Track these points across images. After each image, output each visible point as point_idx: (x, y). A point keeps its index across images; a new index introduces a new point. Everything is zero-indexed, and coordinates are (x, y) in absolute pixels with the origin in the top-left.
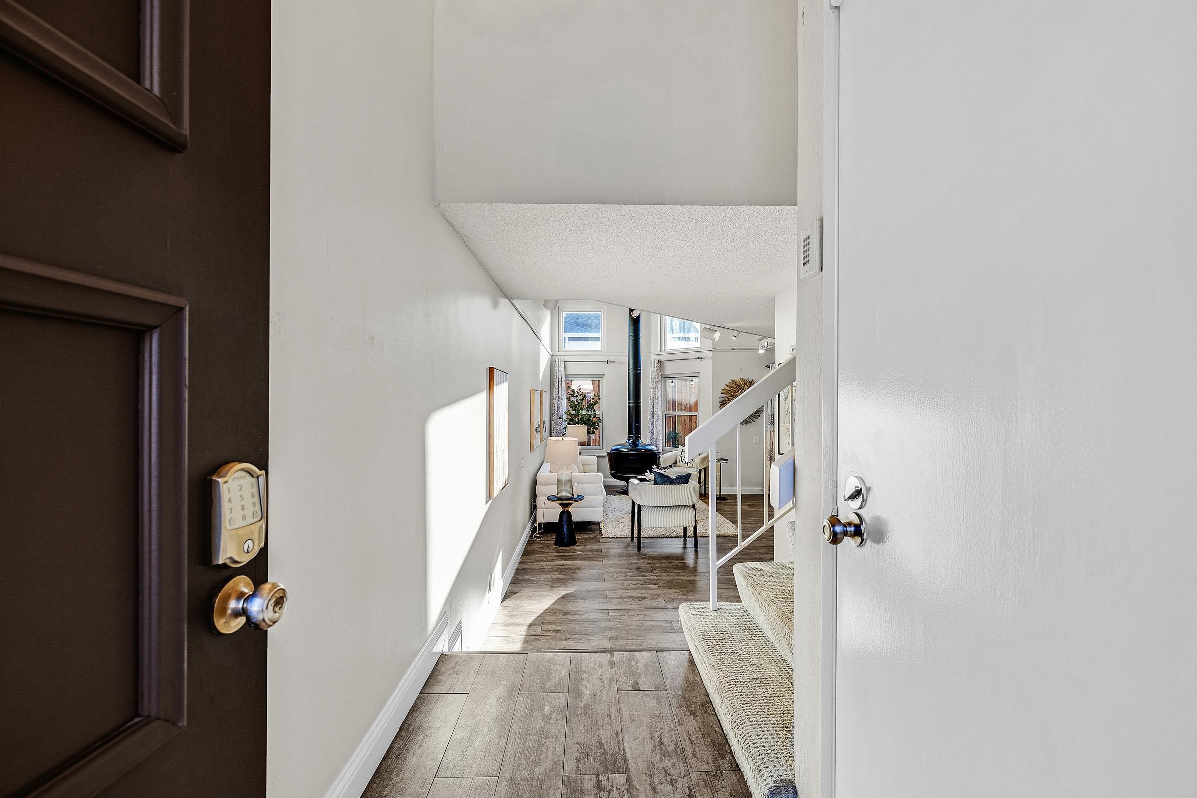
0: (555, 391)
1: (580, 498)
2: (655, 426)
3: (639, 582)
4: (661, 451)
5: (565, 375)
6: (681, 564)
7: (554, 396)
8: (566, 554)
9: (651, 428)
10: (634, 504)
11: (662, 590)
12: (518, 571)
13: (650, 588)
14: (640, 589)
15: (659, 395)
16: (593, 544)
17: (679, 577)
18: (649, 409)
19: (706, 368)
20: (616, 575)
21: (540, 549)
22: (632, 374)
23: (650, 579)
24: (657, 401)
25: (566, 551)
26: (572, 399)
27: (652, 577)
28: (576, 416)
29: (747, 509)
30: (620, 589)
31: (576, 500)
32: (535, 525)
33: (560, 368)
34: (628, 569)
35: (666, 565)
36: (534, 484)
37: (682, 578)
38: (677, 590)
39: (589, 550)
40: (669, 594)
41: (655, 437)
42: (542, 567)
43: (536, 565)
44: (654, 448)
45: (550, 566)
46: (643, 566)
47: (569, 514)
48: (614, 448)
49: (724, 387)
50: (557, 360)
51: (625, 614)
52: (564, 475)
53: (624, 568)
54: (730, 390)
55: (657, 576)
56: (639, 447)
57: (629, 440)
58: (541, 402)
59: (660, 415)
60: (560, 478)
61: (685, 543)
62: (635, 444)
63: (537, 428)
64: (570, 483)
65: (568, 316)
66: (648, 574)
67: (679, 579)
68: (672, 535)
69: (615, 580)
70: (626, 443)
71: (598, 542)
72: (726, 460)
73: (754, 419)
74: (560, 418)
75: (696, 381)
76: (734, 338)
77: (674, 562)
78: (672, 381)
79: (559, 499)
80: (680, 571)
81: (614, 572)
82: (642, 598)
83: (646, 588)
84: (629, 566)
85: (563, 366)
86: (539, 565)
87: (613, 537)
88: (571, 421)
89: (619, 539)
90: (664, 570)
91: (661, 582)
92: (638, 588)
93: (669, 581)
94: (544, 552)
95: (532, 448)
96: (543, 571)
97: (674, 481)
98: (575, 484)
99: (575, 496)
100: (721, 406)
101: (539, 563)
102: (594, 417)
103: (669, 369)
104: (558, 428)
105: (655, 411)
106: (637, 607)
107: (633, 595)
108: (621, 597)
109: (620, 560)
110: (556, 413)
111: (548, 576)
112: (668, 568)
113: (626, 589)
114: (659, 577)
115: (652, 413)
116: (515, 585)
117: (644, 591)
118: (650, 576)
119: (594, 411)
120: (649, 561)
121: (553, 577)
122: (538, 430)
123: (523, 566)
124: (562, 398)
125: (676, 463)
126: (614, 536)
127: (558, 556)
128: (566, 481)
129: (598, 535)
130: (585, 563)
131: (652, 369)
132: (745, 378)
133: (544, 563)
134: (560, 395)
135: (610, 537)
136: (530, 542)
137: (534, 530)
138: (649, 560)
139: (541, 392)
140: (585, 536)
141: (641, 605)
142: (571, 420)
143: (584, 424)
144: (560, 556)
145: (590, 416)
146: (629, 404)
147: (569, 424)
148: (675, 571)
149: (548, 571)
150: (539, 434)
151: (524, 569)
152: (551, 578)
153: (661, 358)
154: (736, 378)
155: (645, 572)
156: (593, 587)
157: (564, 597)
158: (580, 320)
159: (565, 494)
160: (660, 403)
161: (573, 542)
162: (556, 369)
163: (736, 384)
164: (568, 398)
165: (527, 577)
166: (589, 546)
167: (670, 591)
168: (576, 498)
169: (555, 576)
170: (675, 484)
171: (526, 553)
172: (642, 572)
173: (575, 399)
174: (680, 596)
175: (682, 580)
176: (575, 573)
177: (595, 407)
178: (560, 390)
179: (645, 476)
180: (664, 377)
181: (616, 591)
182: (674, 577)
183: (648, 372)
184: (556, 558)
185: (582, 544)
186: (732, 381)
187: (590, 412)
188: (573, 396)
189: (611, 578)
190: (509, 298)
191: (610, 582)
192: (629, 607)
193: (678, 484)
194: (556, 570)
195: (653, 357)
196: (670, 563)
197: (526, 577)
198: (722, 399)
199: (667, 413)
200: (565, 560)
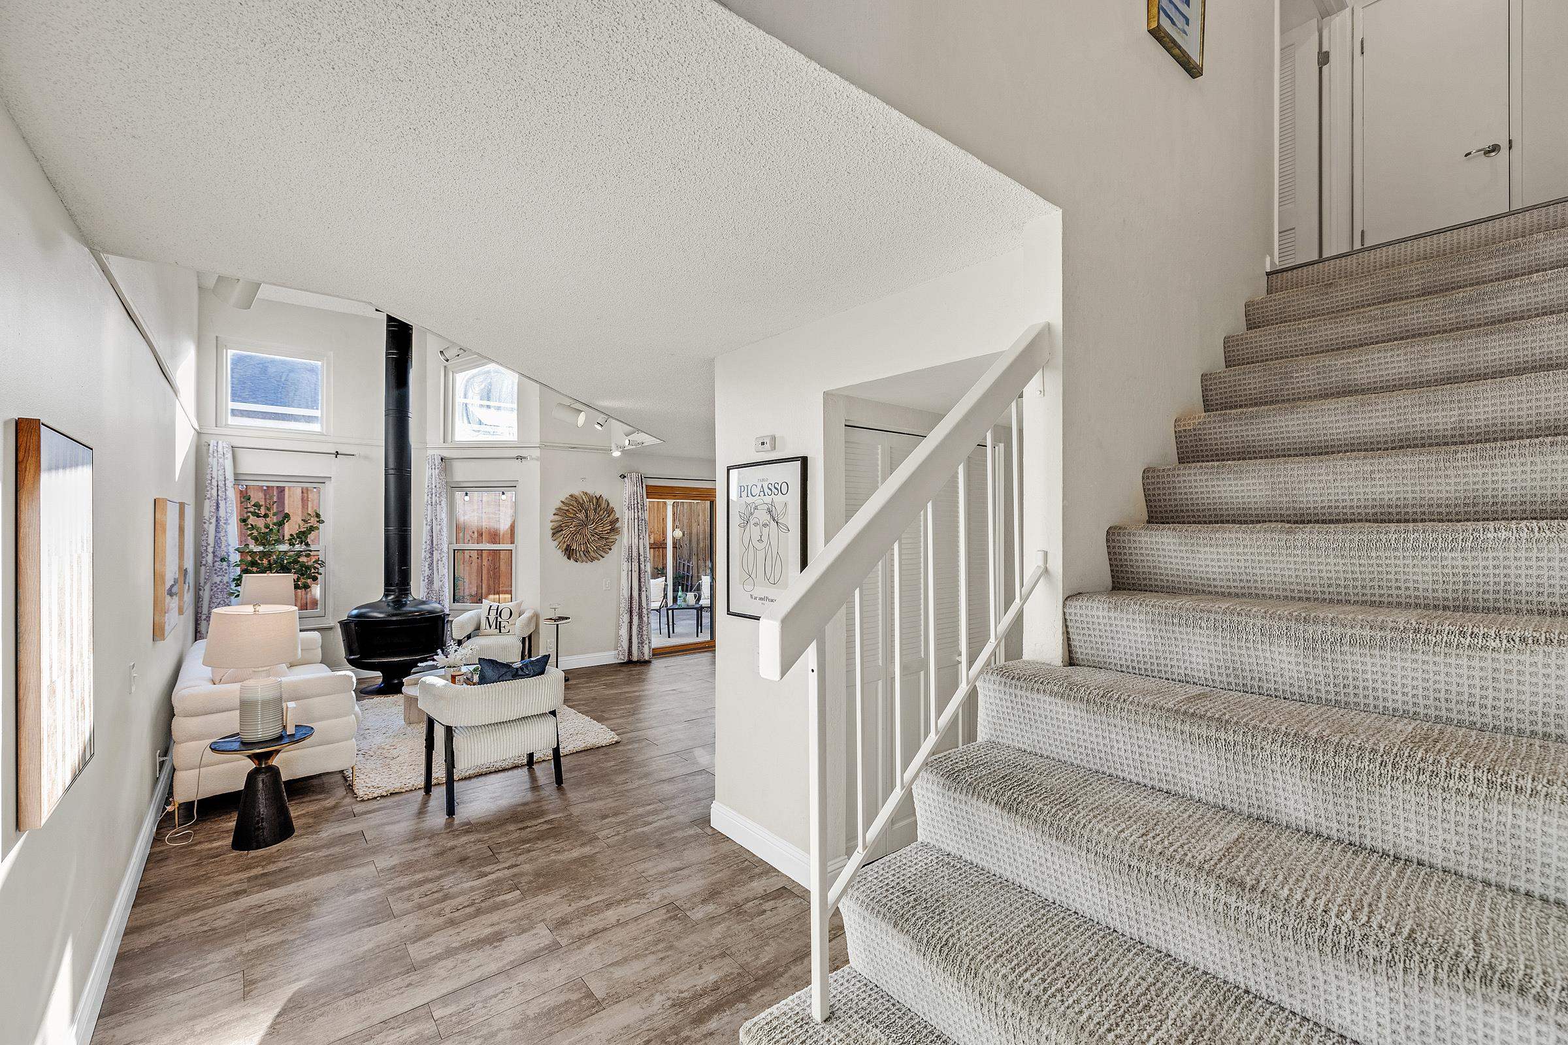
0: (208, 507)
1: (303, 734)
2: (435, 569)
3: (477, 896)
4: (447, 611)
5: (236, 474)
6: (545, 827)
7: (206, 514)
8: (272, 868)
9: (427, 572)
10: (431, 723)
11: (532, 902)
12: (124, 962)
13: (505, 904)
14: (484, 913)
15: (444, 515)
16: (337, 824)
17: (553, 857)
18: (424, 540)
19: (530, 474)
20: (416, 892)
21: (191, 873)
22: (392, 479)
23: (498, 881)
24: (439, 527)
25: (271, 859)
26: (252, 520)
27: (499, 874)
28: (264, 554)
29: (607, 692)
30: (439, 929)
31: (294, 740)
32: (169, 808)
33: (220, 460)
34: (440, 867)
35: (516, 835)
36: (168, 712)
37: (561, 857)
38: (564, 891)
39: (331, 844)
40: (550, 906)
41: (436, 586)
42: (205, 928)
43: (186, 925)
44: (435, 606)
45: (231, 917)
46: (471, 850)
47: (275, 772)
48: (355, 612)
49: (559, 505)
50: (213, 443)
51: (472, 1000)
52: (260, 687)
53: (431, 869)
54: (567, 510)
55: (508, 868)
56: (405, 609)
57: (386, 595)
58: (181, 530)
59: (445, 550)
60: (249, 696)
61: (533, 778)
62: (399, 603)
63: (172, 586)
64: (277, 704)
65: (238, 361)
66: (487, 869)
67: (555, 862)
68: (505, 764)
69: (420, 907)
70: (381, 601)
71: (348, 817)
72: (567, 618)
73: (603, 554)
74: (223, 560)
75: (510, 495)
76: (598, 427)
77: (529, 824)
78: (467, 494)
79: (246, 745)
80: (550, 841)
81: (410, 887)
82: (496, 938)
83: (496, 908)
84: (441, 860)
85: (229, 455)
86: (195, 924)
87: (382, 796)
88: (252, 565)
89: (396, 798)
90: (518, 849)
91: (524, 879)
92: (479, 912)
93: (538, 874)
94: (206, 879)
95: (158, 632)
96: (210, 938)
97: (520, 672)
98: (291, 705)
99: (291, 730)
100: (554, 534)
101: (191, 917)
102: (308, 556)
103: (461, 472)
104: (218, 580)
105: (435, 543)
106: (493, 967)
107: (474, 936)
108: (450, 953)
109: (415, 849)
110: (210, 550)
111: (229, 952)
112: (525, 842)
113: (452, 923)
114: (515, 870)
115: (429, 547)
116: (116, 1018)
117: (495, 917)
118: (497, 872)
119: (307, 544)
120: (479, 836)
121: (246, 950)
122: (174, 590)
123: (142, 941)
124: (227, 520)
125: (478, 628)
126: (385, 794)
127: (249, 879)
128: (265, 703)
129: (345, 797)
130: (331, 879)
131: (428, 472)
132: (590, 491)
133: (211, 911)
134: (222, 513)
135: (375, 798)
136: (153, 860)
137: (165, 822)
138: (478, 832)
139: (182, 506)
140: (313, 807)
141: (502, 959)
142: (253, 563)
143: (285, 569)
144: (256, 877)
145: (299, 554)
146: (386, 531)
147: (246, 571)
148: (540, 844)
149: (227, 936)
150: (176, 598)
151: (144, 951)
152: (241, 953)
153: (446, 454)
154: (576, 492)
155: (480, 865)
156: (370, 945)
157: (292, 1006)
158: (272, 370)
159: (263, 730)
160: (445, 529)
161: (285, 830)
162: (213, 461)
163: (577, 500)
164: (244, 521)
165: (161, 974)
166: (329, 831)
167: (549, 899)
168: (293, 735)
169: (251, 946)
170: (522, 677)
171: (144, 895)
172: (473, 867)
173: (260, 523)
174: (573, 904)
175: (562, 862)
176: (309, 917)
177: (311, 537)
178: (222, 504)
179: (434, 660)
180: (454, 488)
181: (428, 940)
182: (543, 861)
183: (423, 476)
184: (245, 886)
185: (310, 829)
186: (571, 496)
187: (298, 547)
188: (258, 516)
189: (409, 905)
190: (95, 248)
191: (410, 917)
192: (477, 974)
193: (528, 676)
194: (253, 925)
195: (430, 452)
196: (524, 828)
197: (154, 978)
198: (556, 524)
199: (457, 547)
200: (271, 885)
